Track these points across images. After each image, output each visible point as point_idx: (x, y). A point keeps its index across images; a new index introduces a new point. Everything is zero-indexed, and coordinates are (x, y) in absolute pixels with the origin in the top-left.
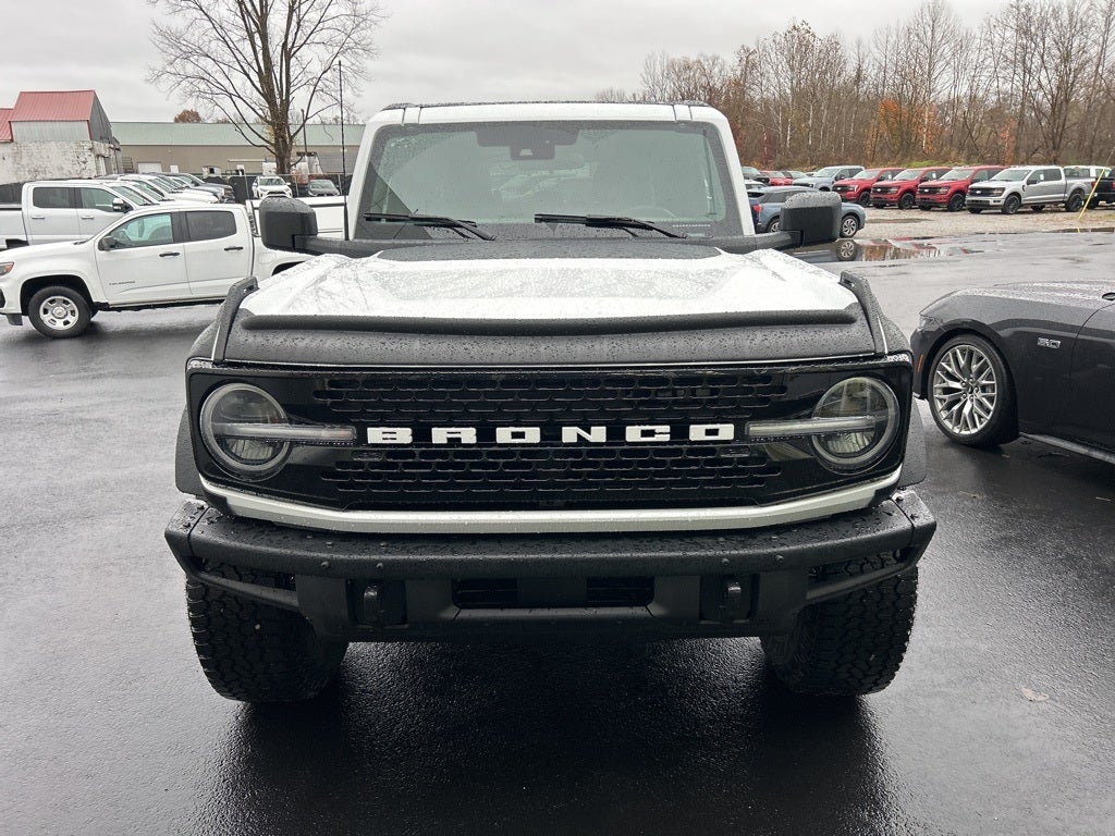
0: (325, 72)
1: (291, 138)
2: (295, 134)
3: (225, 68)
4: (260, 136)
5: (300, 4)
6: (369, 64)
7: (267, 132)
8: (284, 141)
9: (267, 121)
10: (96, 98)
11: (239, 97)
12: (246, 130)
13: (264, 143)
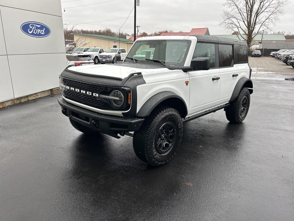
0: (266, 20)
1: (252, 38)
2: (253, 37)
3: (239, 20)
4: (243, 38)
5: (264, 1)
6: (280, 17)
7: (246, 37)
8: (250, 39)
9: (246, 34)
10: (208, 29)
11: (241, 28)
12: (240, 36)
13: (244, 40)
